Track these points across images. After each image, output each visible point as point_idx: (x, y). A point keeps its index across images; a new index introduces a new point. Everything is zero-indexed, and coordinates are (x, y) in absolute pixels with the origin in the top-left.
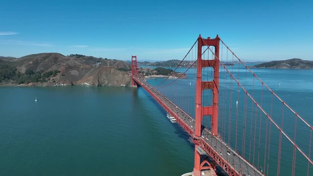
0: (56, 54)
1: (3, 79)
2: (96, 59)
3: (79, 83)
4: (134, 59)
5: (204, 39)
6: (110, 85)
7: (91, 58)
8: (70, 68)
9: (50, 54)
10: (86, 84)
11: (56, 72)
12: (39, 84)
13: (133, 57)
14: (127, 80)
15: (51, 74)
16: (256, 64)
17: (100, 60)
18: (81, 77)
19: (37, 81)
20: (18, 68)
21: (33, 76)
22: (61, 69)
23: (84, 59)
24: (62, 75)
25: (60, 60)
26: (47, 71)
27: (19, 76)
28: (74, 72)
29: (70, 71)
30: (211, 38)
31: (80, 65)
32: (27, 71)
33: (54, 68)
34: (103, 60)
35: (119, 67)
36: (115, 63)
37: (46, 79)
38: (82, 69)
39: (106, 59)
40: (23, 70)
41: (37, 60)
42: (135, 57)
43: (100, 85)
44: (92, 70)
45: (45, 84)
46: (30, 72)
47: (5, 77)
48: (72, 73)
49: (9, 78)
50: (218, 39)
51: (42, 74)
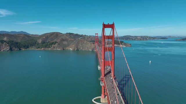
0: (57, 33)
1: (30, 46)
2: (79, 35)
3: (67, 48)
4: (97, 35)
5: (105, 25)
6: (83, 50)
7: (77, 35)
8: (63, 40)
9: (54, 33)
10: (71, 49)
11: (56, 42)
12: (47, 49)
13: (96, 34)
14: (93, 47)
15: (53, 43)
16: (182, 38)
17: (82, 36)
18: (68, 45)
19: (46, 47)
20: (38, 40)
21: (44, 45)
22: (58, 41)
23: (73, 35)
24: (59, 44)
25: (59, 36)
26: (51, 42)
27: (38, 45)
28: (65, 43)
29: (63, 42)
30: (110, 24)
31: (69, 39)
32: (42, 42)
33: (55, 40)
34: (84, 36)
35: (92, 40)
36: (90, 37)
37: (50, 46)
38: (70, 41)
39: (85, 35)
40: (40, 41)
41: (48, 36)
42: (97, 34)
43: (78, 50)
44: (75, 41)
45: (50, 49)
46: (43, 43)
47: (31, 45)
48: (64, 43)
49: (33, 46)
50: (113, 24)
51: (49, 44)
